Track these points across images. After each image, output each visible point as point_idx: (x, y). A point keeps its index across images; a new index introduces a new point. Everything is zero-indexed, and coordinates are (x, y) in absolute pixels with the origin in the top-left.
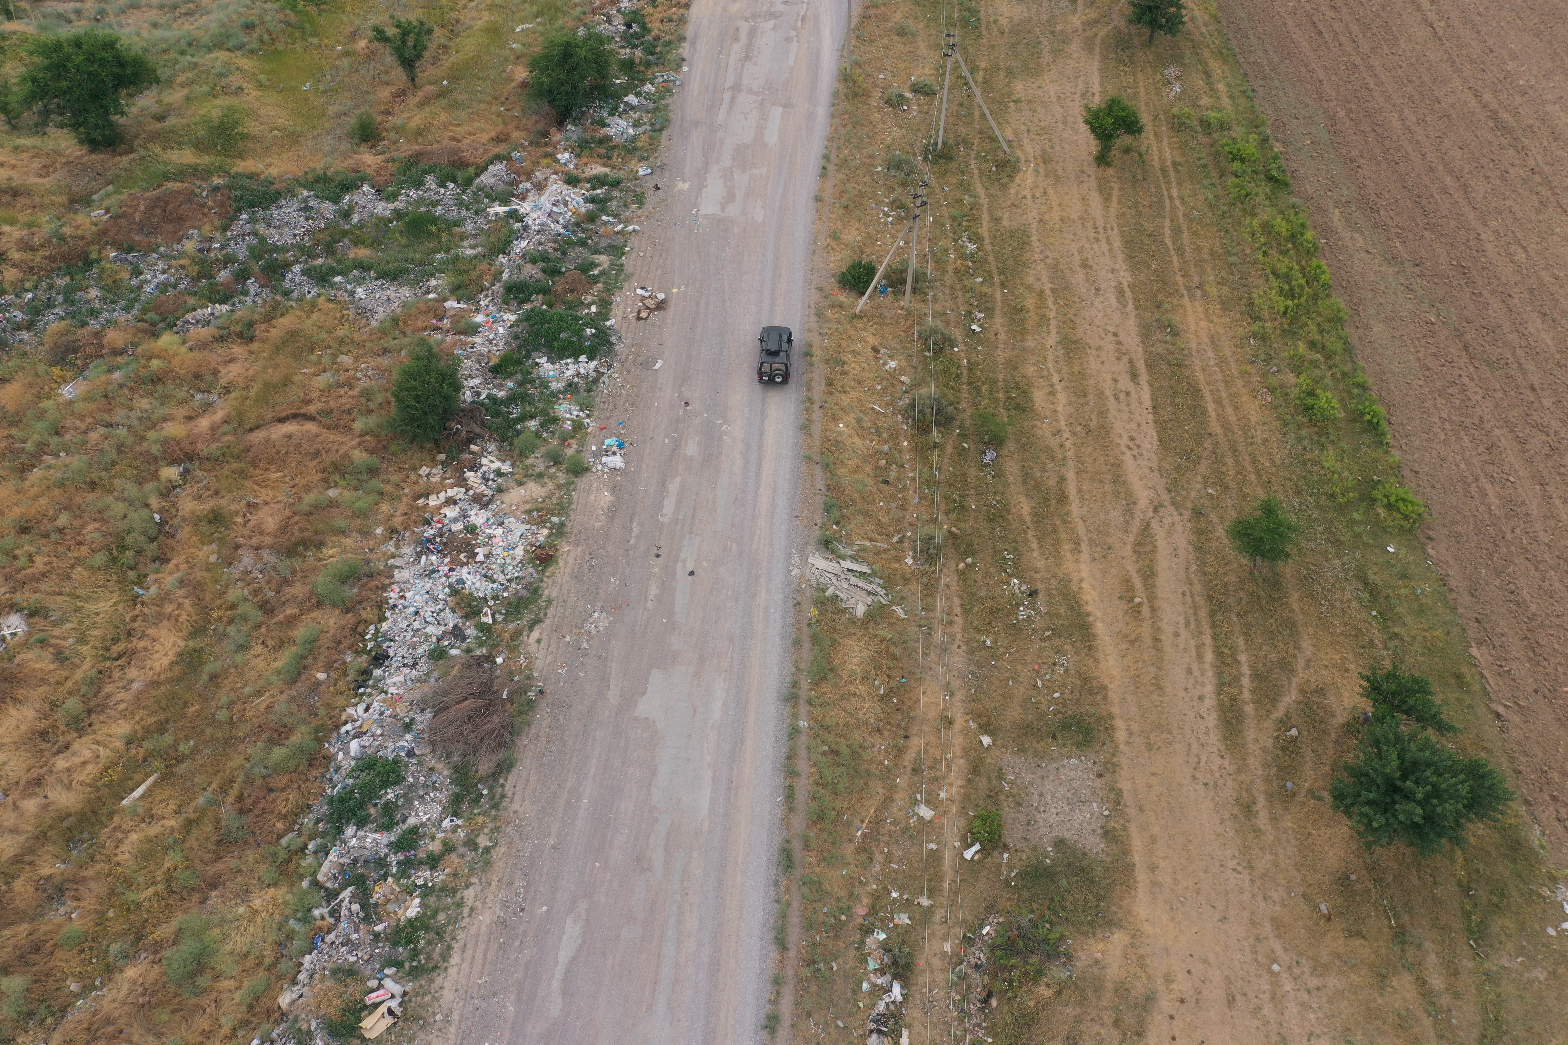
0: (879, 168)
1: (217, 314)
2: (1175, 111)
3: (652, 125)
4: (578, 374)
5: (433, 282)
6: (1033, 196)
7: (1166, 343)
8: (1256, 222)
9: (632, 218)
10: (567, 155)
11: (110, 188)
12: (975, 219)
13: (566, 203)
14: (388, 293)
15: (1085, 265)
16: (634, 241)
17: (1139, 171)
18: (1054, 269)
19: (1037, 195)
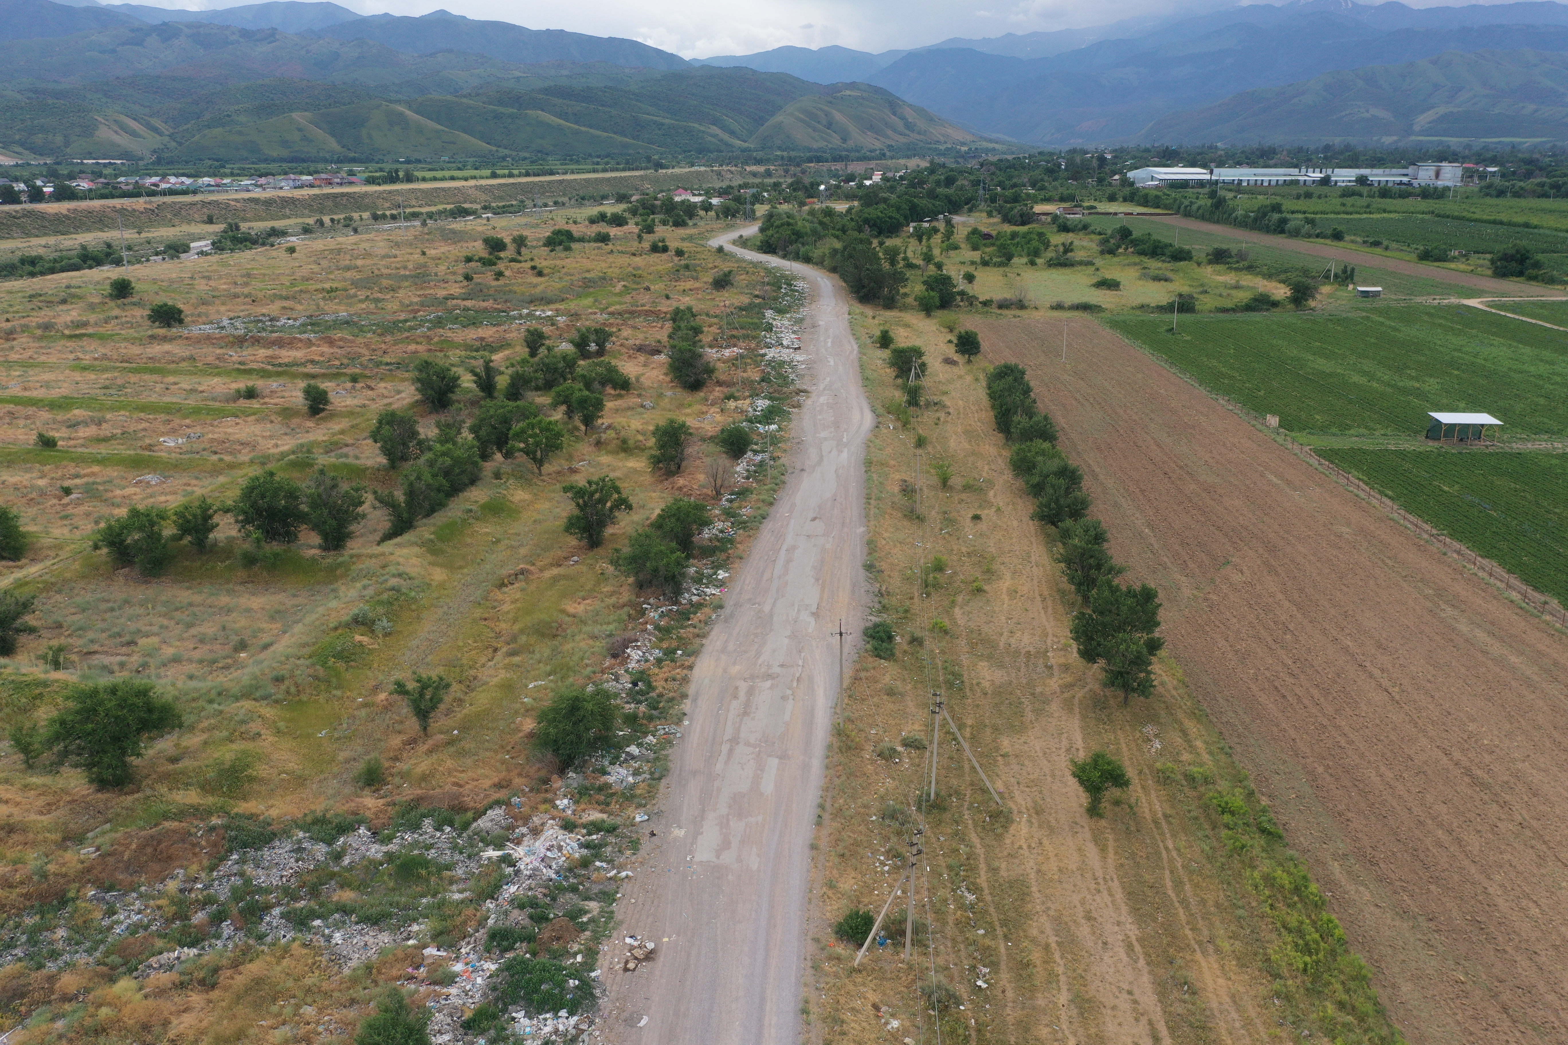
0: (874, 818)
1: (183, 958)
2: (1158, 765)
3: (652, 773)
4: (556, 1031)
5: (415, 928)
6: (1029, 847)
7: (1185, 1002)
8: (1256, 874)
9: (626, 865)
10: (566, 801)
11: (108, 826)
12: (973, 869)
13: (560, 848)
14: (367, 938)
15: (1089, 918)
16: (626, 887)
17: (1131, 823)
18: (1057, 920)
19: (1033, 845)
